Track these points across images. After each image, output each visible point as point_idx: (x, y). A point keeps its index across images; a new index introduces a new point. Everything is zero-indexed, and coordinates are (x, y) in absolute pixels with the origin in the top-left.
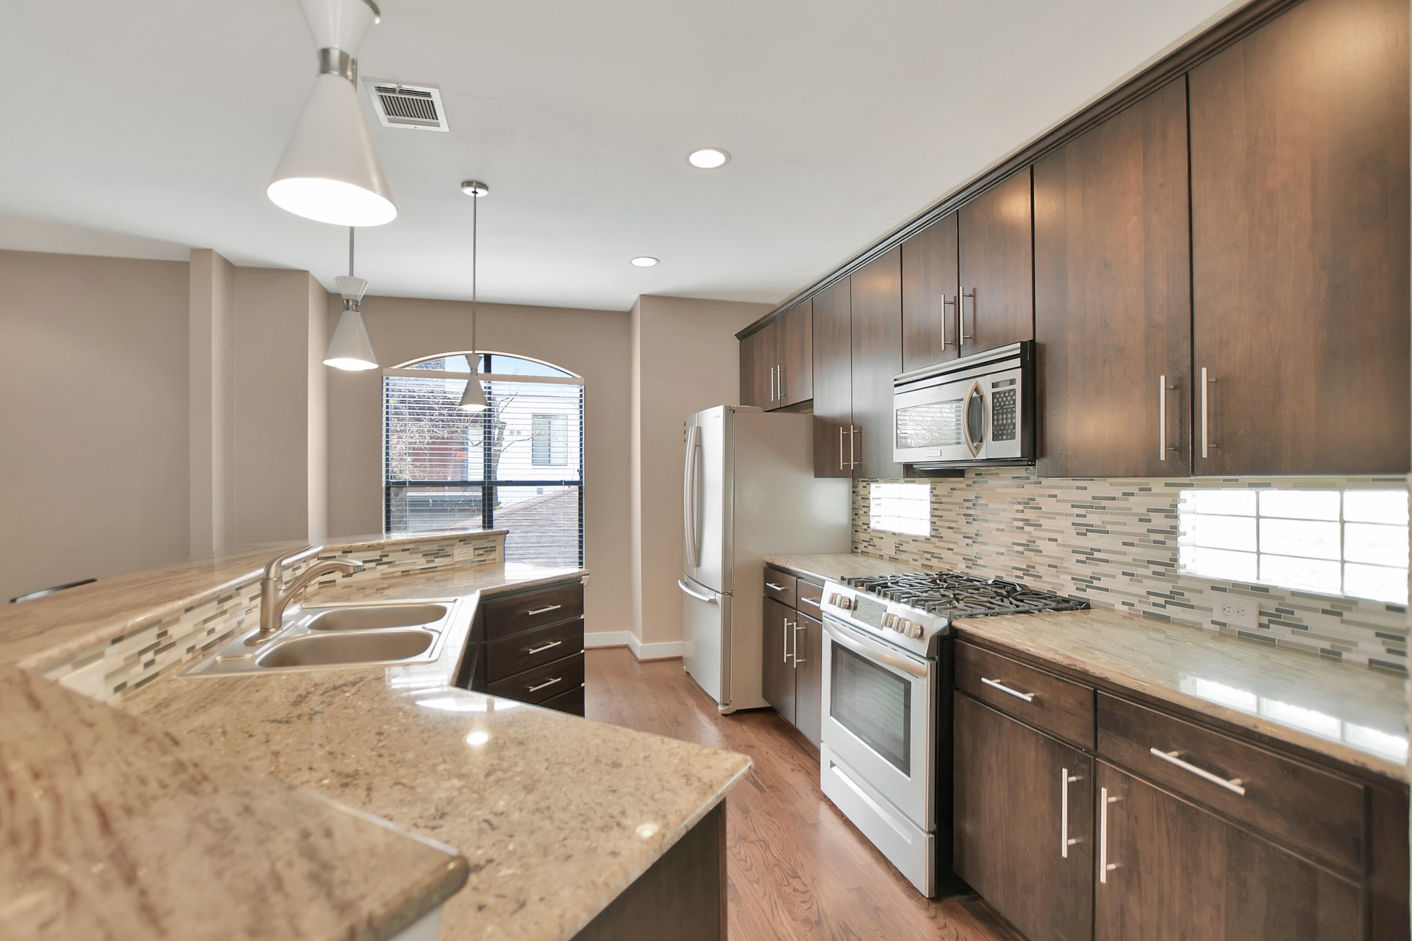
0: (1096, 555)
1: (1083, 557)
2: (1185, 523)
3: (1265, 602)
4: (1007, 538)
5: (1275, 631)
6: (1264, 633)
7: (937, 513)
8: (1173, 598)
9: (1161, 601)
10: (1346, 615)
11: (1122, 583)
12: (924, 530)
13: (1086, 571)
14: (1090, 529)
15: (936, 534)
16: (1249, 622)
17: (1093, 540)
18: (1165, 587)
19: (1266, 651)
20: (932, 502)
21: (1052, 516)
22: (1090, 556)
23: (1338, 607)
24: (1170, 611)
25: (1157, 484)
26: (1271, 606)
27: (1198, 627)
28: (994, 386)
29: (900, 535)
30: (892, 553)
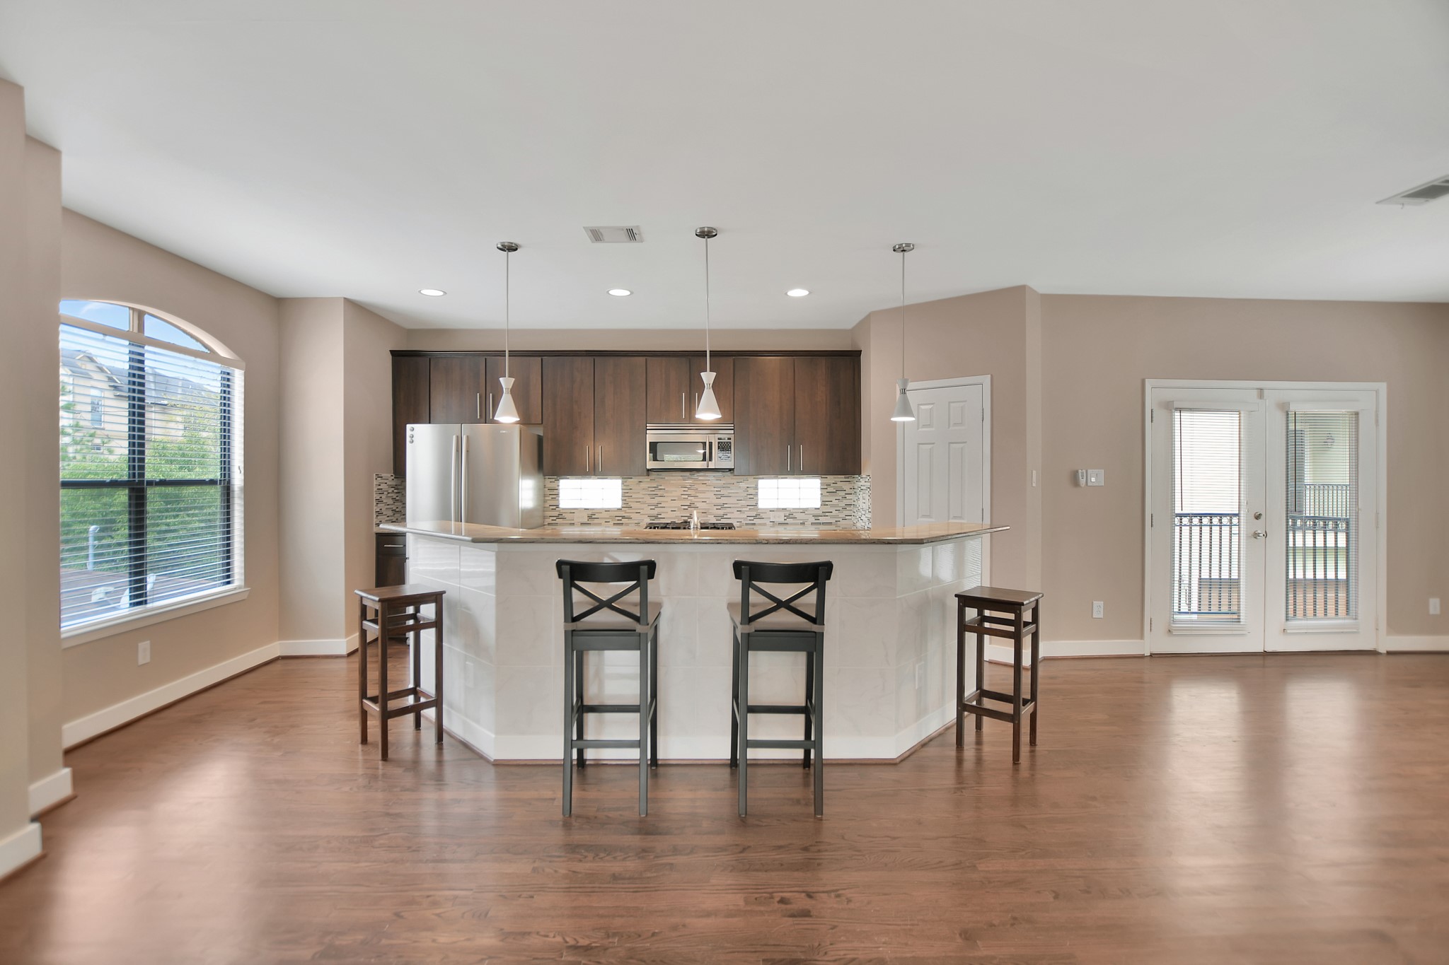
0: (725, 506)
1: (719, 507)
2: (760, 492)
3: (786, 512)
4: (678, 503)
5: (789, 521)
6: (786, 522)
7: (627, 495)
8: (756, 517)
9: (752, 518)
10: (806, 512)
11: (737, 515)
12: (618, 504)
13: (721, 512)
14: (723, 496)
15: (626, 505)
16: (782, 520)
17: (723, 500)
18: (754, 514)
19: (785, 526)
20: (622, 489)
21: (704, 492)
22: (722, 506)
23: (804, 511)
24: (756, 521)
25: (751, 479)
26: (787, 514)
27: (765, 524)
28: (719, 439)
29: (593, 509)
30: (585, 520)
